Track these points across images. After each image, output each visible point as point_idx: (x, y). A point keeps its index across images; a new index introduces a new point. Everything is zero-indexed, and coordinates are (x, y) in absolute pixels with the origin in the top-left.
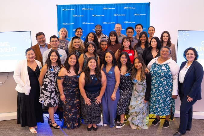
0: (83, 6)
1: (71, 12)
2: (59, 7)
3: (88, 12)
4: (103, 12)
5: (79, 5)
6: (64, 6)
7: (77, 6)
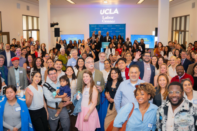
0: (99, 25)
1: (95, 27)
2: (90, 25)
3: (102, 28)
4: (107, 27)
5: (98, 25)
6: (92, 25)
7: (97, 25)
